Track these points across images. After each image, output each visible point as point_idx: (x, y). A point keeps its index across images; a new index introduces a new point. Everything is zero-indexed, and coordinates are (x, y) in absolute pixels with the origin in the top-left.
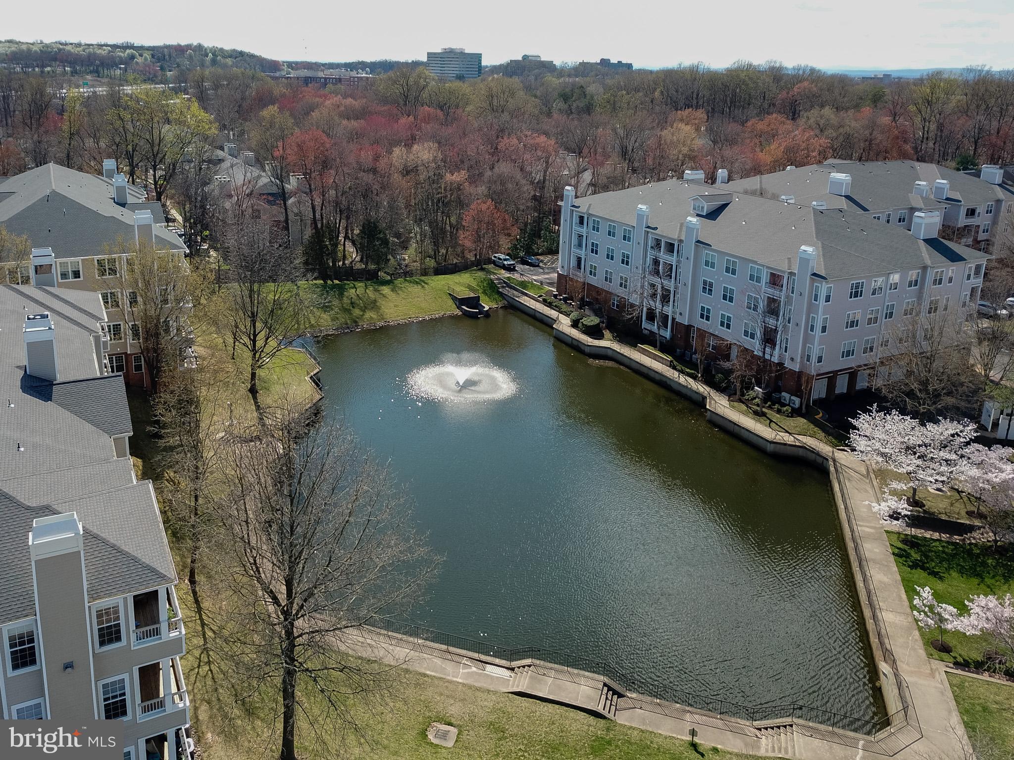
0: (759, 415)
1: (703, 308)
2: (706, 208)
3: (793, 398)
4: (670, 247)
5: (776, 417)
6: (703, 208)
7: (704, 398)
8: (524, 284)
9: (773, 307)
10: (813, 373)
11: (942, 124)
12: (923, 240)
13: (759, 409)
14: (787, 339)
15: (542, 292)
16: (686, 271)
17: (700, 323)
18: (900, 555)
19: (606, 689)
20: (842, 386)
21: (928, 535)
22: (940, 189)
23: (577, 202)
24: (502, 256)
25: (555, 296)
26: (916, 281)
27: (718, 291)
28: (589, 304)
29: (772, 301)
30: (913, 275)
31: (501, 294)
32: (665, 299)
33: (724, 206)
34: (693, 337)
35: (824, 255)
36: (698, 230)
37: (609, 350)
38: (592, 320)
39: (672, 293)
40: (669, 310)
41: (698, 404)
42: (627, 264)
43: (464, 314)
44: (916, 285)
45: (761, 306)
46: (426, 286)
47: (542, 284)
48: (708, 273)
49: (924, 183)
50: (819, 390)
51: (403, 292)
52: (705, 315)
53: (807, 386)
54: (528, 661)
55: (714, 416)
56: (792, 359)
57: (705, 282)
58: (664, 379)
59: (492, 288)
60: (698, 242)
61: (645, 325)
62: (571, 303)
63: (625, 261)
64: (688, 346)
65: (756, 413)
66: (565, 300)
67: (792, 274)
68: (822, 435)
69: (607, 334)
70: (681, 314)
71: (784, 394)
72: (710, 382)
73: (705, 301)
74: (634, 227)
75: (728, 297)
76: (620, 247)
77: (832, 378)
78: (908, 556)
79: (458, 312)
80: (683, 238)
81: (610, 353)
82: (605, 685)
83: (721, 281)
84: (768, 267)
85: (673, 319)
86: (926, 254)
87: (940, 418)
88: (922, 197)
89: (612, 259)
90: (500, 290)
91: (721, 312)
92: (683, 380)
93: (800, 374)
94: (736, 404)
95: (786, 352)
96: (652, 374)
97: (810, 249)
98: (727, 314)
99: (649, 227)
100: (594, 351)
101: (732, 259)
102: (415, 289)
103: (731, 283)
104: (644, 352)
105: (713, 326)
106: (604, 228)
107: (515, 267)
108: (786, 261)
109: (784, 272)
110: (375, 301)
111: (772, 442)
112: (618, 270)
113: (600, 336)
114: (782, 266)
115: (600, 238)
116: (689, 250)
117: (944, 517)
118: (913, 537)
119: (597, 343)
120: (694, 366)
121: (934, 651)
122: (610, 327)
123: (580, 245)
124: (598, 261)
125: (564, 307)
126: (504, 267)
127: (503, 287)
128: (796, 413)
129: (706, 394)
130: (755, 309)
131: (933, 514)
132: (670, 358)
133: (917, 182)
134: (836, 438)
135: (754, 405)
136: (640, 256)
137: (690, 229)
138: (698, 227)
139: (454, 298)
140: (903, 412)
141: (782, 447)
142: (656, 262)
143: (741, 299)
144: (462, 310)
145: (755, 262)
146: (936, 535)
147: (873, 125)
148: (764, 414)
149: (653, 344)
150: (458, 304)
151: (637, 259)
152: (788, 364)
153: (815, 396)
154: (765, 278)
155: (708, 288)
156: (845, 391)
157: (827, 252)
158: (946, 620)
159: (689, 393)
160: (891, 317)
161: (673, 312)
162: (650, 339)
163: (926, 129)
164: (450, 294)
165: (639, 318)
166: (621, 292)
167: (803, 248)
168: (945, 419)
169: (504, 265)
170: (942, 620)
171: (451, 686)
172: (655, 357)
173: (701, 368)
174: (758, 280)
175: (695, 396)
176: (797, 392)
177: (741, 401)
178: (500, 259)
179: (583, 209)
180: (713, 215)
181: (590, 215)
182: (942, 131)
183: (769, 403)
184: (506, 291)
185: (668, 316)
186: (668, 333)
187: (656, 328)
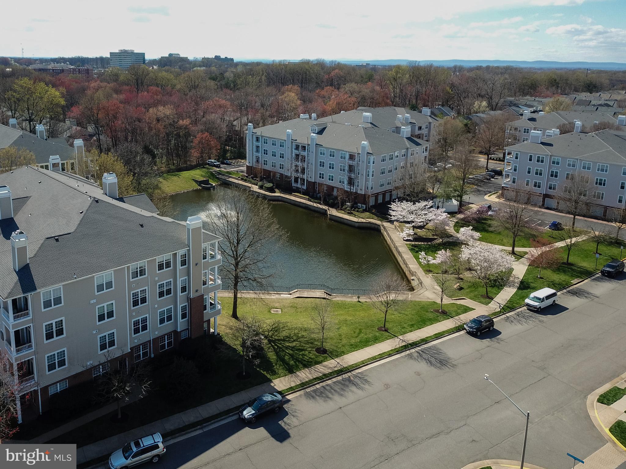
0: (350, 214)
1: (320, 174)
2: (317, 129)
3: (362, 205)
4: (304, 148)
5: (357, 213)
6: (316, 130)
7: (326, 211)
8: (229, 173)
9: (351, 169)
10: (370, 194)
11: (402, 90)
12: (406, 138)
13: (349, 211)
14: (358, 182)
15: (239, 175)
16: (312, 158)
17: (319, 180)
18: (411, 250)
19: (325, 293)
20: (380, 200)
21: (420, 243)
22: (407, 119)
23: (255, 131)
24: (213, 161)
25: (247, 177)
26: (405, 154)
27: (327, 165)
28: (265, 178)
29: (350, 167)
30: (403, 152)
31: (218, 178)
32: (303, 171)
33: (325, 128)
34: (317, 187)
35: (370, 145)
36: (316, 139)
37: (280, 197)
38: (270, 185)
39: (306, 168)
40: (305, 177)
41: (324, 213)
42: (283, 157)
43: (203, 188)
44: (405, 156)
45: (347, 168)
46: (180, 176)
47: (237, 172)
48: (322, 159)
49: (401, 116)
50: (372, 202)
51: (169, 180)
52: (321, 176)
53: (368, 199)
54: (296, 290)
55: (332, 216)
56: (361, 190)
57: (321, 162)
58: (307, 206)
59: (213, 176)
60: (317, 144)
61: (294, 184)
62: (256, 179)
63: (282, 156)
64: (315, 191)
65: (348, 213)
66: (252, 178)
67: (359, 154)
68: (376, 218)
69: (277, 190)
70: (311, 177)
71: (358, 204)
72: (326, 204)
73: (321, 170)
74: (285, 140)
75: (331, 167)
76: (279, 151)
77: (376, 196)
78: (414, 250)
79: (199, 188)
80: (310, 143)
81: (280, 198)
82: (325, 292)
83: (328, 160)
84: (348, 152)
85: (307, 180)
86: (408, 143)
87: (420, 201)
88: (400, 122)
89: (275, 156)
90: (217, 176)
91: (329, 174)
92: (315, 205)
93: (365, 195)
94: (340, 211)
95: (358, 187)
96: (301, 205)
97: (365, 143)
98: (331, 175)
99: (292, 140)
100: (273, 198)
101: (332, 151)
102: (175, 178)
103: (332, 161)
104: (295, 196)
105: (326, 181)
106: (270, 142)
107: (220, 166)
108: (356, 149)
109: (355, 153)
110: (157, 185)
111: (357, 222)
112: (278, 161)
113: (275, 192)
114: (354, 150)
115: (269, 147)
116: (313, 148)
117: (424, 237)
118: (415, 244)
119: (273, 194)
120: (319, 199)
121: (427, 272)
122: (278, 187)
123: (257, 151)
124: (269, 158)
125: (253, 181)
126: (215, 166)
127: (218, 175)
128: (365, 211)
129: (326, 209)
130: (344, 170)
131: (421, 236)
132: (308, 197)
133: (398, 116)
134: (381, 218)
135: (347, 210)
136: (289, 152)
137: (312, 139)
138: (316, 138)
139: (196, 181)
140: (407, 201)
141: (361, 224)
142: (297, 155)
143: (337, 167)
144: (201, 186)
145: (343, 151)
146: (423, 243)
147: (373, 91)
148: (352, 213)
149: (300, 192)
150: (198, 184)
151: (288, 155)
152: (359, 192)
153: (371, 204)
154: (347, 157)
155: (322, 164)
156: (381, 202)
157: (371, 144)
158: (430, 261)
159: (319, 210)
160: (396, 170)
161: (307, 177)
162: (298, 190)
163: (395, 92)
164: (193, 180)
165: (291, 181)
166: (281, 171)
167: (363, 142)
168: (422, 201)
169: (215, 164)
170: (429, 261)
171: (272, 300)
172: (301, 198)
173: (322, 199)
174: (345, 158)
175: (322, 211)
176: (364, 202)
177: (341, 210)
178: (212, 162)
179: (259, 134)
180: (321, 132)
181: (262, 136)
182: (402, 93)
183: (353, 209)
184: (220, 176)
185: (304, 179)
186: (305, 187)
187: (299, 185)
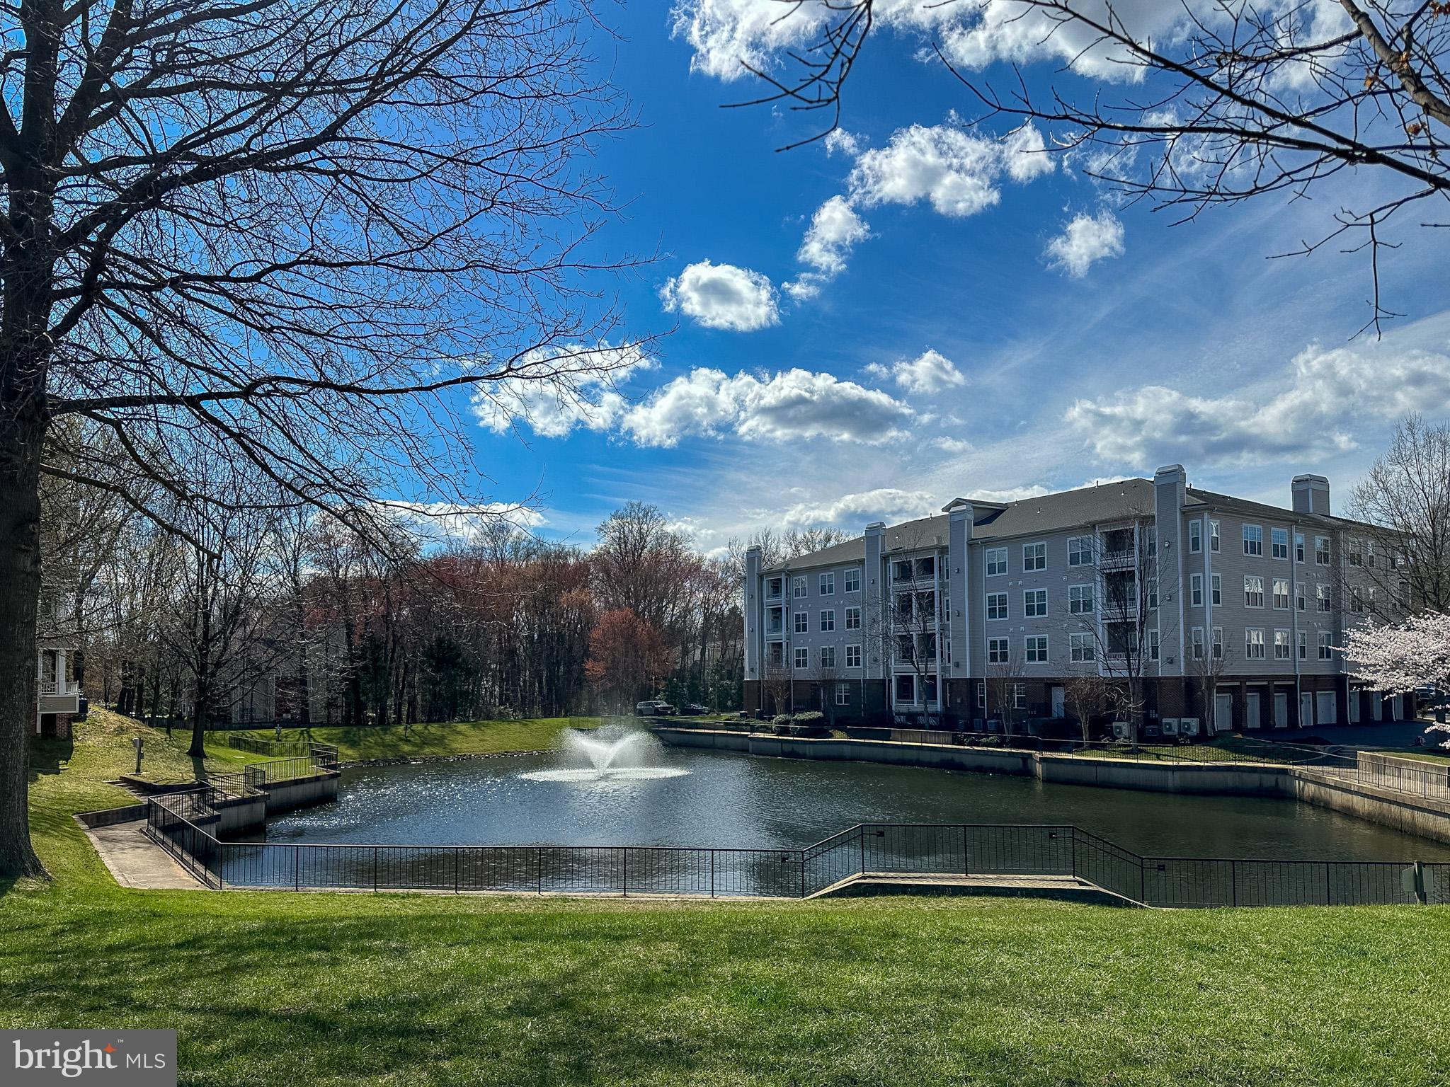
0: (1134, 754)
1: (993, 644)
3: (1183, 720)
5: (1164, 750)
9: (1119, 587)
10: (1211, 673)
13: (1130, 748)
14: (1155, 633)
15: (721, 720)
16: (958, 595)
17: (989, 670)
20: (1253, 718)
25: (744, 715)
27: (1017, 605)
32: (928, 651)
33: (1001, 511)
34: (982, 695)
36: (970, 521)
37: (846, 746)
38: (811, 715)
39: (938, 637)
40: (936, 667)
42: (857, 624)
48: (994, 583)
52: (999, 652)
53: (1206, 698)
56: (1170, 662)
57: (992, 601)
58: (948, 755)
60: (973, 539)
61: (897, 706)
62: (770, 718)
63: (853, 621)
64: (975, 712)
65: (1127, 753)
66: (760, 716)
67: (1146, 520)
69: (837, 733)
70: (957, 665)
71: (1164, 721)
73: (996, 630)
74: (863, 561)
75: (1035, 608)
76: (842, 605)
77: (1237, 690)
80: (946, 543)
81: (847, 750)
83: (1019, 586)
84: (1102, 526)
89: (831, 628)
91: (1026, 637)
93: (1189, 680)
94: (1086, 752)
95: (1155, 655)
96: (927, 757)
98: (1037, 637)
99: (886, 551)
100: (822, 752)
101: (1034, 545)
103: (1038, 583)
104: (904, 737)
105: (1018, 666)
106: (814, 585)
109: (1132, 521)
112: (843, 641)
115: (809, 603)
116: (959, 558)
119: (823, 740)
123: (777, 625)
124: (809, 640)
125: (760, 723)
128: (1199, 741)
130: (1088, 606)
132: (950, 733)
135: (1119, 746)
137: (956, 525)
138: (969, 516)
142: (905, 599)
143: (1058, 601)
145: (1077, 529)
148: (1142, 751)
152: (1163, 672)
154: (1099, 547)
155: (998, 607)
159: (997, 762)
160: (1302, 608)
162: (911, 725)
165: (886, 698)
166: (850, 673)
175: (1008, 764)
177: (1093, 748)
178: (651, 705)
181: (788, 574)
185: (934, 678)
186: (938, 706)
187: (916, 706)
